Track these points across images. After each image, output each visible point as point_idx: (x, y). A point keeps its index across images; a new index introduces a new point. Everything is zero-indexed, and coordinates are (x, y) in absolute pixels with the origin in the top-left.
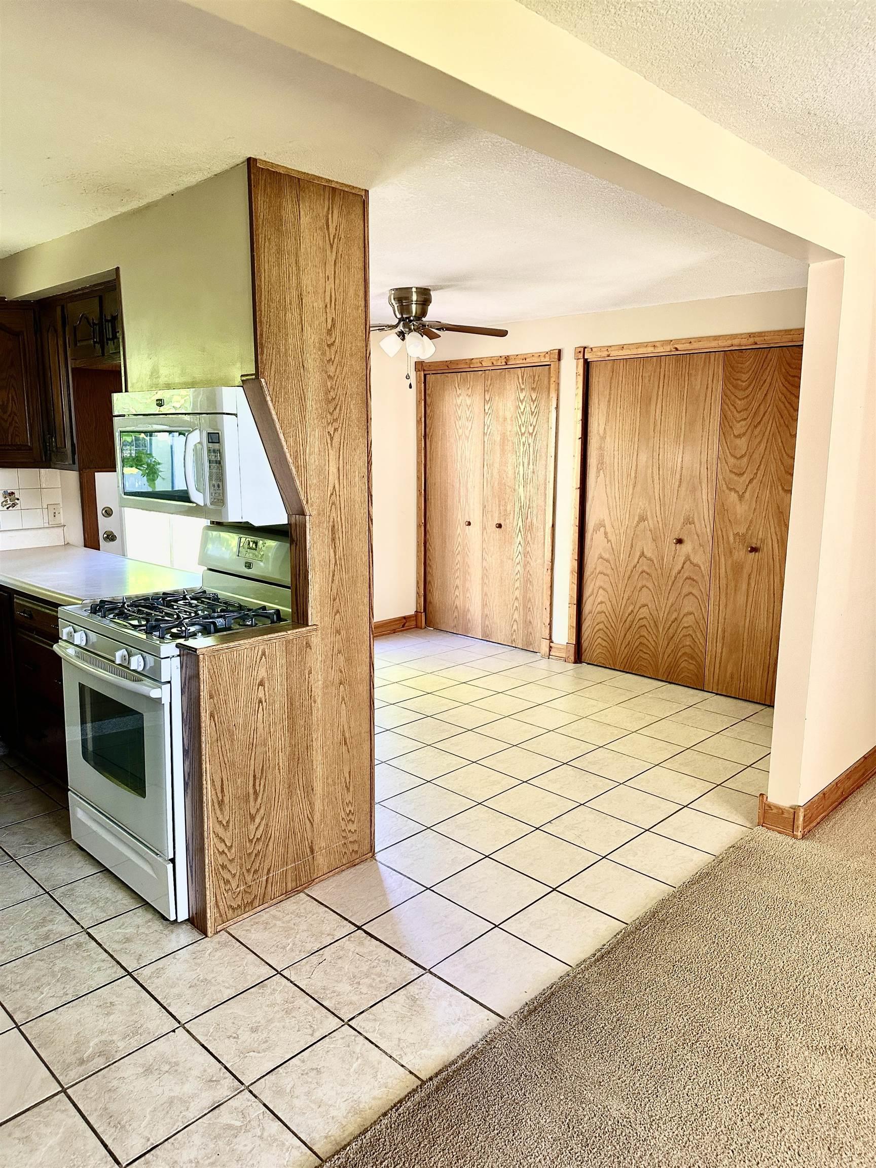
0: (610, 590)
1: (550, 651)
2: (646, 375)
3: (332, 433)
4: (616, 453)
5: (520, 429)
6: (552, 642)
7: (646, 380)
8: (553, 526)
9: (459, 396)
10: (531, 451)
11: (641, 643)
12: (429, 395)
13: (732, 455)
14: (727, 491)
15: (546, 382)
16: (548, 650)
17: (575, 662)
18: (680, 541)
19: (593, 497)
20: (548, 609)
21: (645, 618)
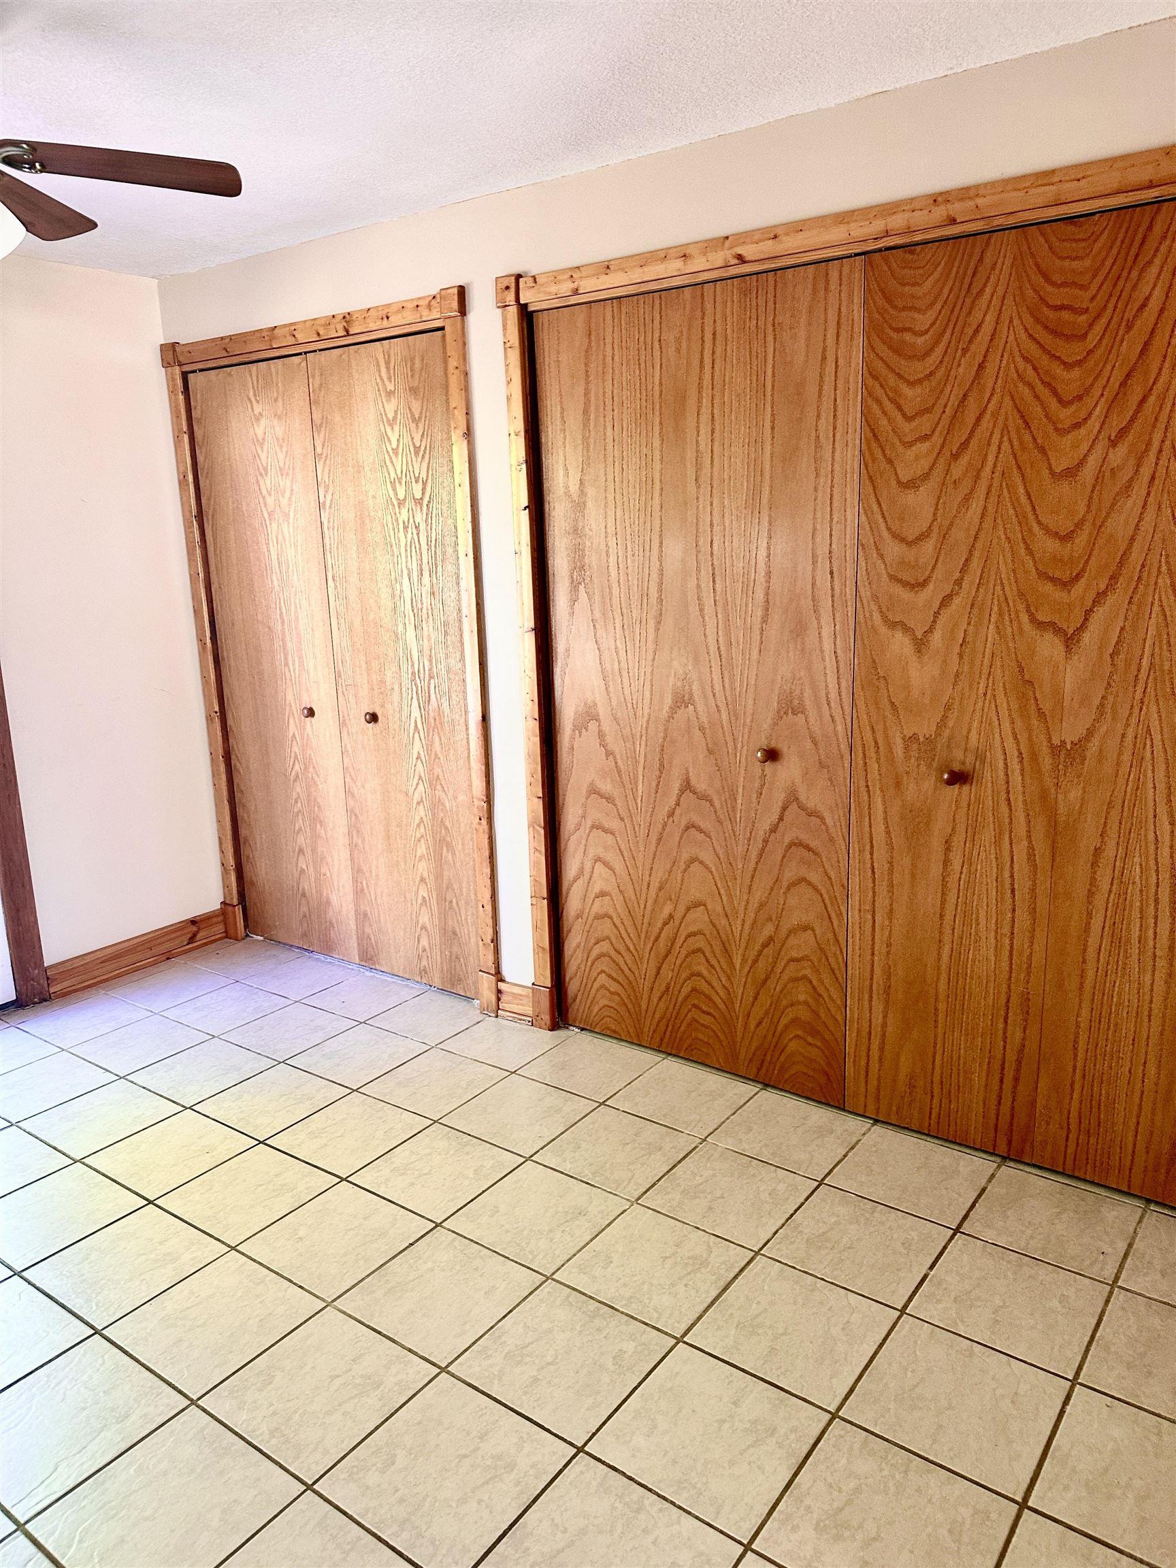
0: (619, 866)
1: (499, 999)
2: (669, 336)
4: (612, 543)
5: (394, 490)
6: (502, 980)
7: (671, 351)
8: (485, 718)
9: (258, 420)
10: (423, 543)
11: (694, 990)
12: (199, 421)
13: (895, 536)
14: (883, 630)
15: (439, 372)
16: (494, 998)
17: (554, 1027)
18: (772, 755)
19: (568, 650)
20: (489, 908)
21: (700, 932)
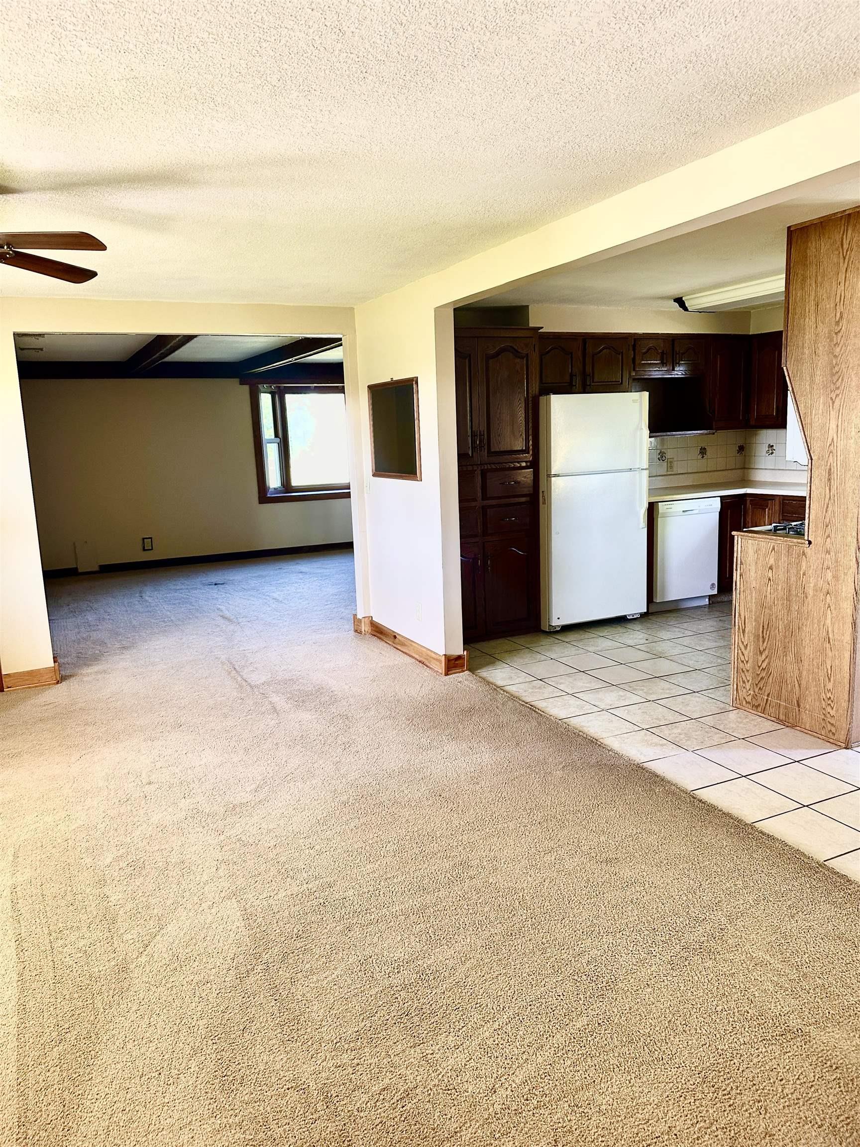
3: (834, 398)
